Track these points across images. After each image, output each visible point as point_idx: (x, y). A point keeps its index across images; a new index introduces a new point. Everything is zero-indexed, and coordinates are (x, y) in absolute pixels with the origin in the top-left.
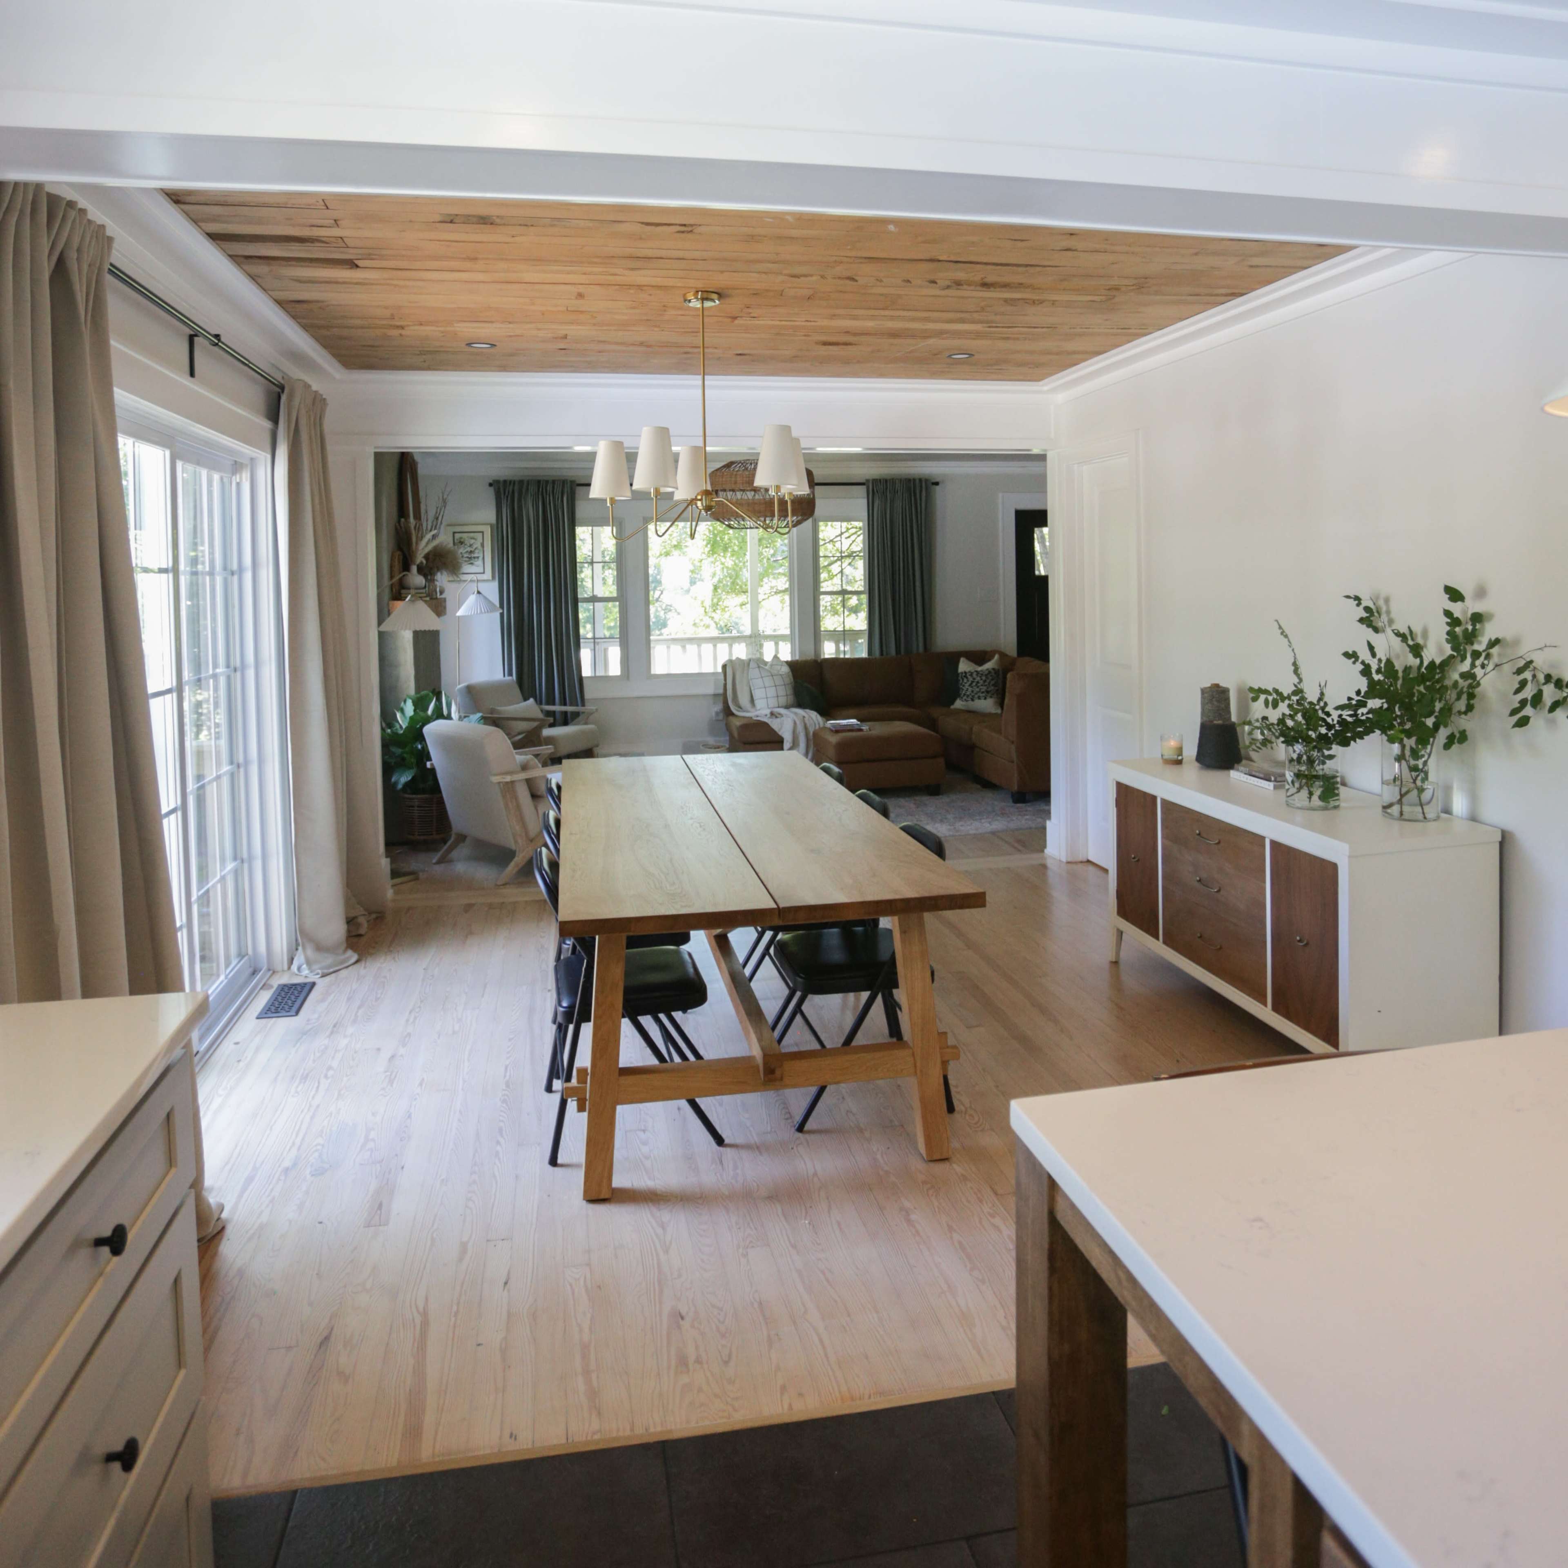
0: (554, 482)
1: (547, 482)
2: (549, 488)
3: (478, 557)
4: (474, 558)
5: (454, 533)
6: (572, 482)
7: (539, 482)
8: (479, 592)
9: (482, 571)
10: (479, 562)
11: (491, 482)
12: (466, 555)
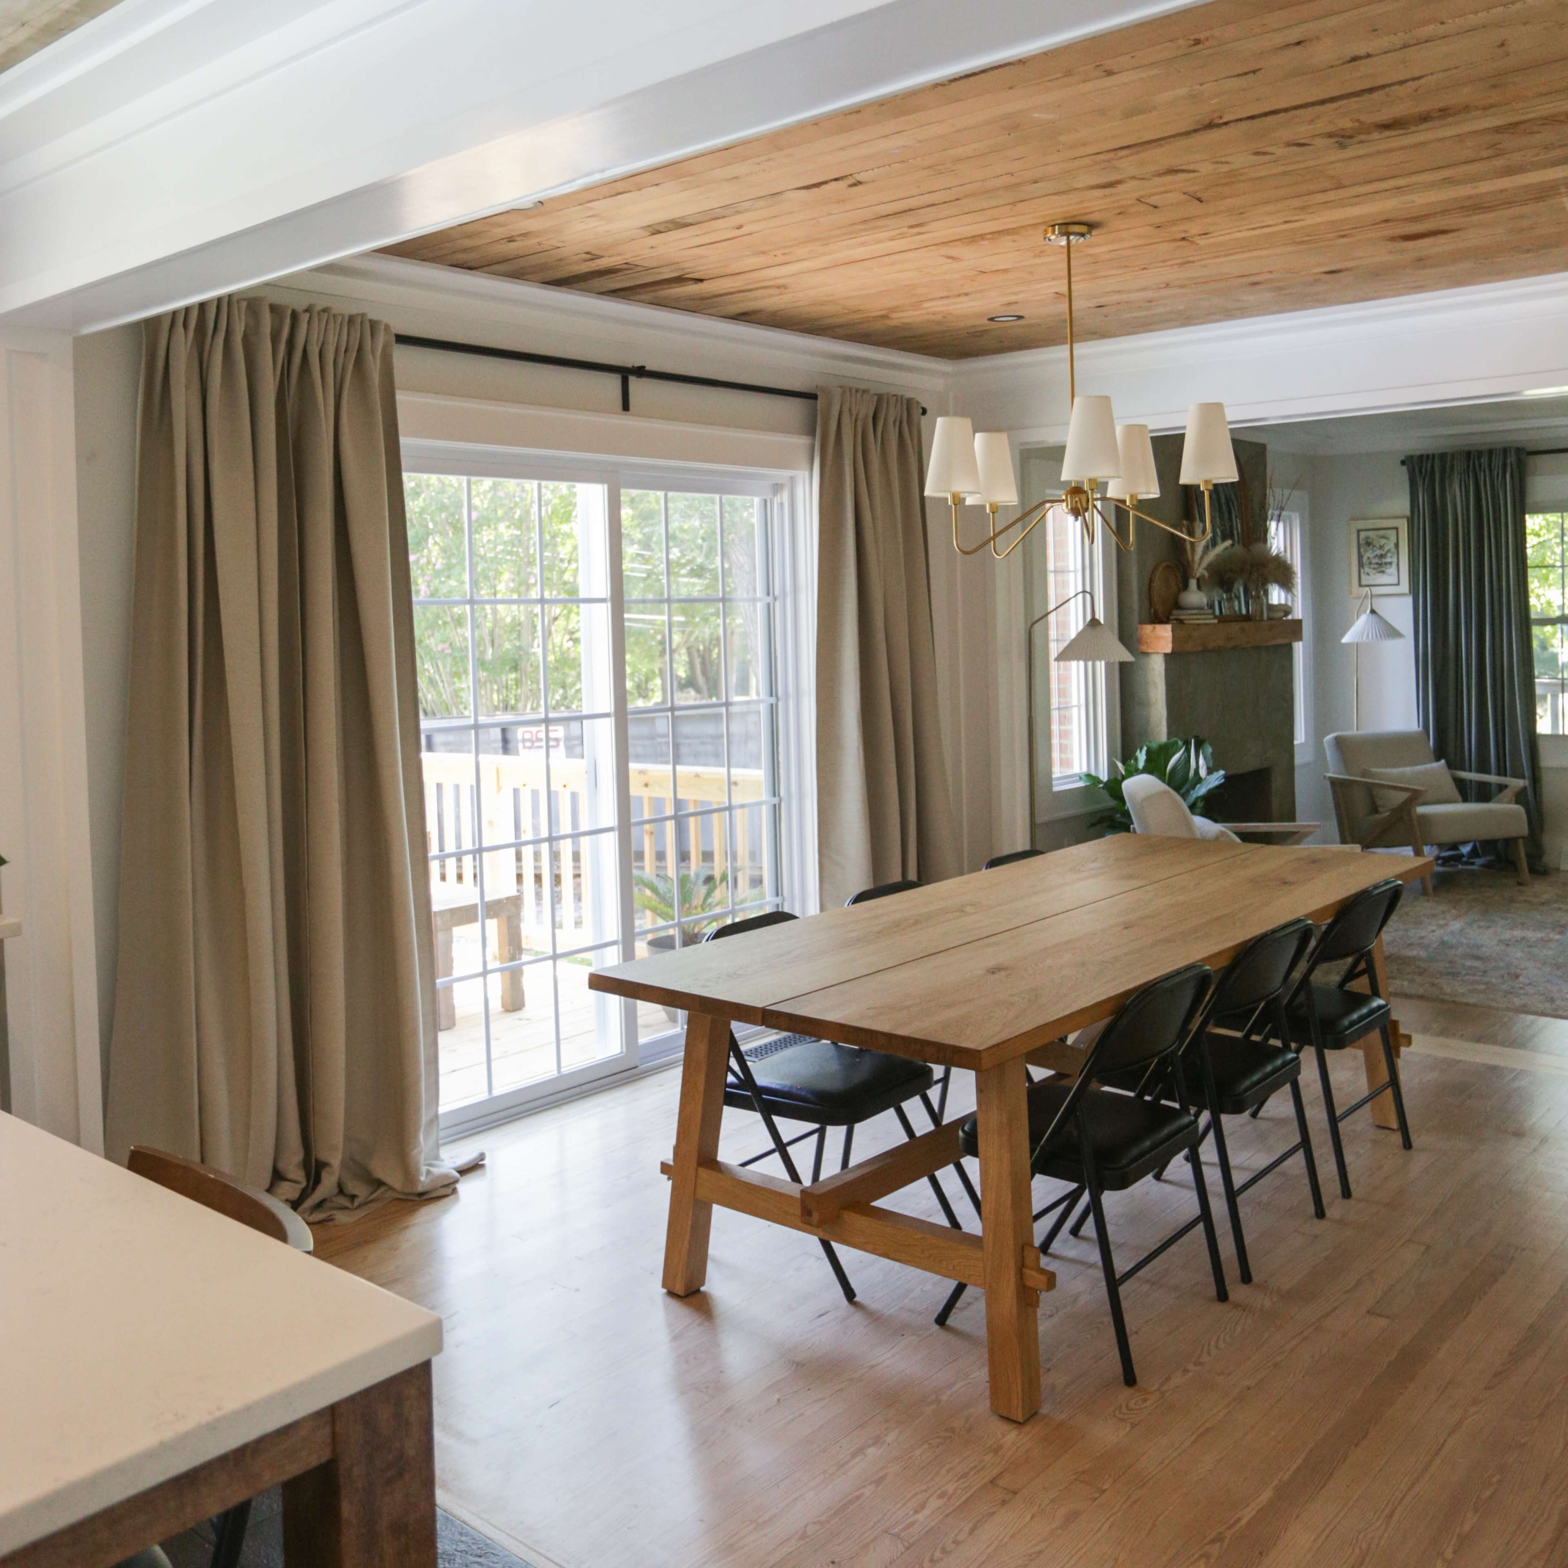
0: (1491, 452)
1: (1480, 453)
2: (1484, 461)
3: (1391, 563)
4: (1386, 564)
5: (1359, 531)
6: (1519, 450)
7: (1469, 453)
8: (1373, 612)
9: (1396, 582)
10: (1393, 570)
11: (1403, 458)
12: (1374, 561)
